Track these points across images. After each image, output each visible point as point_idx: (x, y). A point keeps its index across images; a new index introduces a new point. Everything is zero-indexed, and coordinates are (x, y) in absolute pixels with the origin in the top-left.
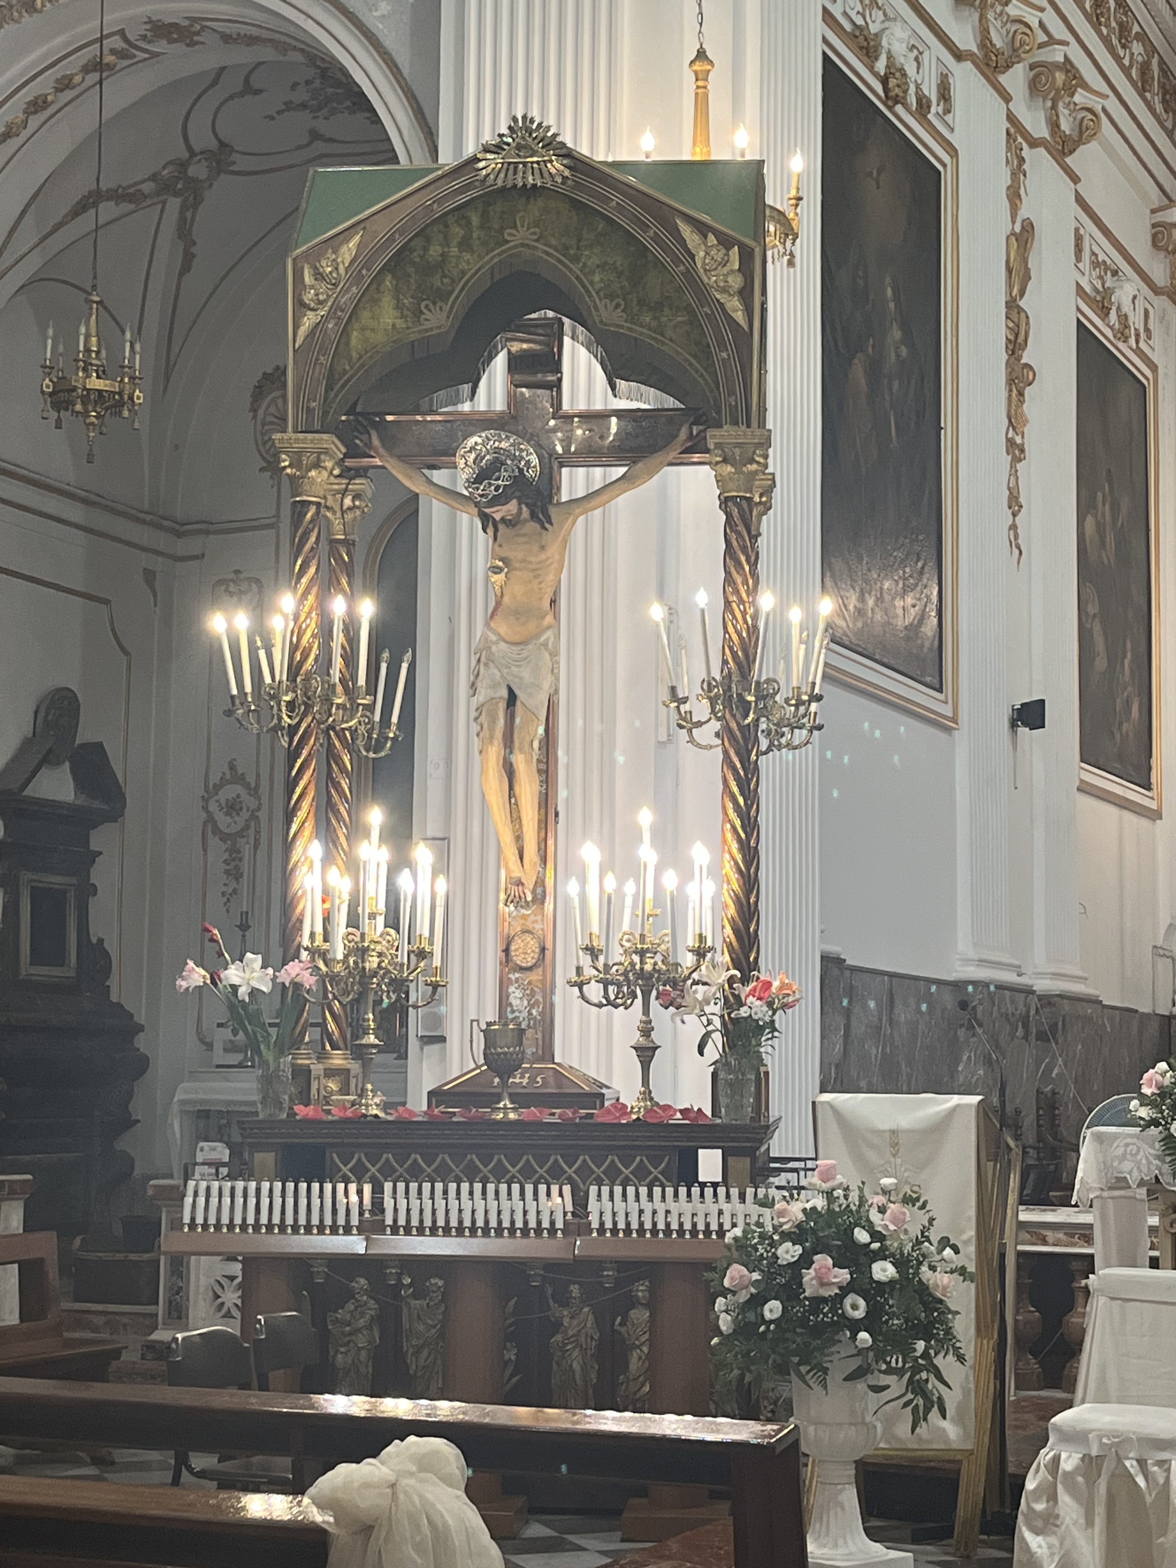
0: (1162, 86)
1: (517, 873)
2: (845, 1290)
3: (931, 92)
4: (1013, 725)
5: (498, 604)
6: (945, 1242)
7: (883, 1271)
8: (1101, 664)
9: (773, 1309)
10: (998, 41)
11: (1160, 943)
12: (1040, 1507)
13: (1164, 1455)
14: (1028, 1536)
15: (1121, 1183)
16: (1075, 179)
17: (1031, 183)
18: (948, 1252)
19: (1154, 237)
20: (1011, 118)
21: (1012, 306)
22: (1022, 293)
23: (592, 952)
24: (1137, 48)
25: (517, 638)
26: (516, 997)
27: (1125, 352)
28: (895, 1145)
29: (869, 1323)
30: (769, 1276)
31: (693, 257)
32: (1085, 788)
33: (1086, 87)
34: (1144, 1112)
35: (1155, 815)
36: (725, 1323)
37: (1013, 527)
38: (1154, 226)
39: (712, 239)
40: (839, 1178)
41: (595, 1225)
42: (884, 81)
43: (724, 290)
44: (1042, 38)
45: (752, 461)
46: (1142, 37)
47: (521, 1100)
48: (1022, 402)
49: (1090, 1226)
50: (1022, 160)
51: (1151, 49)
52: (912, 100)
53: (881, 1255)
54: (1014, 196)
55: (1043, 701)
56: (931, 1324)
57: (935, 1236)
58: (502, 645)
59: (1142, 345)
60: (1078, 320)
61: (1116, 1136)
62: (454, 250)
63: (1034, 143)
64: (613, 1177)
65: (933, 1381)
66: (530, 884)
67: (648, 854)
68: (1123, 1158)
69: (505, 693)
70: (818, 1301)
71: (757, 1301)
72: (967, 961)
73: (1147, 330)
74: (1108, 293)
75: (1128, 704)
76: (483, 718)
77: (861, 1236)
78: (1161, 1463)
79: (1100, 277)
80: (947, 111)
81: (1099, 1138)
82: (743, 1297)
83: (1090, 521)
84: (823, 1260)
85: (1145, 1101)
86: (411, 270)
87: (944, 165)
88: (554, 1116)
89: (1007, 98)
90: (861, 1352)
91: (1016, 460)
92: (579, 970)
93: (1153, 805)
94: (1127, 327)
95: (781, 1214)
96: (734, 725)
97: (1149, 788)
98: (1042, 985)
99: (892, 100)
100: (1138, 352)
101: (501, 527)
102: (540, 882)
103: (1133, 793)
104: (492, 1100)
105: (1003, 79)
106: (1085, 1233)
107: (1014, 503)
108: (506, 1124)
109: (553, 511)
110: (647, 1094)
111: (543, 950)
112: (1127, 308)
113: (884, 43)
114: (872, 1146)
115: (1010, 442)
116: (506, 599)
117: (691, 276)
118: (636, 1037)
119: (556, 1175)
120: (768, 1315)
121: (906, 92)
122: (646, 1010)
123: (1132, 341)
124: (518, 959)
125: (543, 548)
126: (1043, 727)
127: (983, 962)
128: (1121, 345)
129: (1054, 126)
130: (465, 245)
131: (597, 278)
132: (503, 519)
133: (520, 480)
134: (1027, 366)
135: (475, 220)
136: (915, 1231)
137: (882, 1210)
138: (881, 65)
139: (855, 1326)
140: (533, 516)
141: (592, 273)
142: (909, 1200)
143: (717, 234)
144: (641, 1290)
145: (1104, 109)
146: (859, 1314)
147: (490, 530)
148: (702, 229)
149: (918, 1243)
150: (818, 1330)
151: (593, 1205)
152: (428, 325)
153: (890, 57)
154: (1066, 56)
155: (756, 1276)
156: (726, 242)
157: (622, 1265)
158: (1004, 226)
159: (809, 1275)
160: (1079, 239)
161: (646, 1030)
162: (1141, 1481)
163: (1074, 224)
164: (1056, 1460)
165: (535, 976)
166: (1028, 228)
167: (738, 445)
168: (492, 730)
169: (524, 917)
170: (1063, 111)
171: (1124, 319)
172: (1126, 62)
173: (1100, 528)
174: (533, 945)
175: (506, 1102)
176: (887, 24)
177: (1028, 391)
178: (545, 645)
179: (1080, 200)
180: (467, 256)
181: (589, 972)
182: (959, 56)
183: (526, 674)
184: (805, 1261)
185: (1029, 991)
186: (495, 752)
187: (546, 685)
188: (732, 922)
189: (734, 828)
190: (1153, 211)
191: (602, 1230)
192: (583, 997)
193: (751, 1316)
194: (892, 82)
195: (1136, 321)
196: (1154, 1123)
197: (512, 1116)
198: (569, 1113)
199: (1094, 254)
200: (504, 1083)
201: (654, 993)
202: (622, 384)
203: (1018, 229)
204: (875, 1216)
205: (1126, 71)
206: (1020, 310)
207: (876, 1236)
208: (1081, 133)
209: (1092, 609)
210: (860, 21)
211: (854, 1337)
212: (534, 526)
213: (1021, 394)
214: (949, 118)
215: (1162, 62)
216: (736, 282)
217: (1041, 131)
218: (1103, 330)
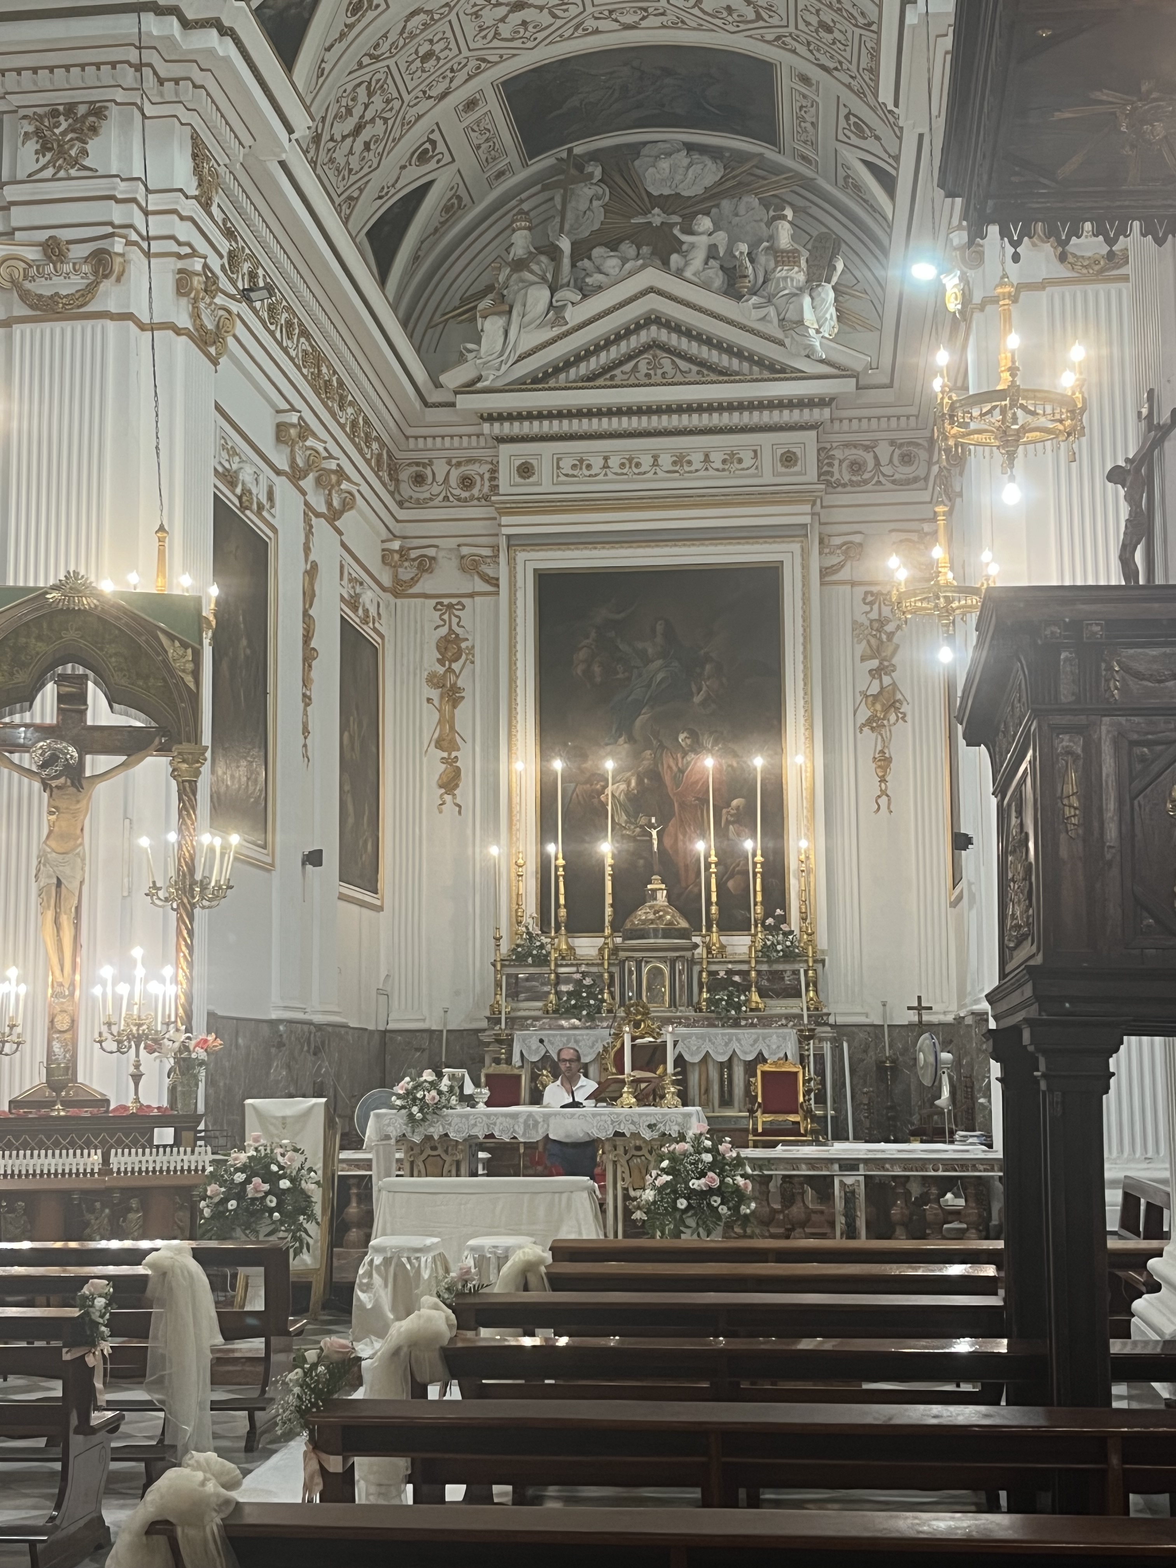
0: (389, 465)
1: (60, 980)
2: (267, 1193)
3: (264, 500)
4: (303, 864)
5: (50, 832)
6: (310, 1170)
7: (285, 1184)
8: (351, 820)
9: (232, 1204)
10: (300, 462)
11: (381, 987)
12: (365, 1281)
13: (418, 1255)
14: (359, 1293)
15: (387, 1137)
16: (340, 533)
17: (315, 540)
18: (312, 1174)
19: (383, 556)
20: (306, 504)
21: (306, 614)
22: (311, 606)
23: (109, 1024)
24: (375, 446)
25: (61, 850)
26: (57, 1047)
27: (367, 631)
28: (284, 1125)
29: (278, 1208)
30: (230, 1189)
31: (166, 652)
32: (342, 897)
33: (349, 479)
34: (399, 1103)
35: (380, 909)
36: (207, 1212)
37: (305, 746)
38: (383, 550)
39: (177, 644)
40: (262, 1141)
41: (115, 1170)
42: (240, 498)
43: (184, 671)
44: (326, 454)
45: (198, 762)
46: (378, 439)
47: (66, 1104)
48: (310, 671)
49: (370, 1160)
50: (311, 526)
51: (383, 445)
52: (255, 507)
53: (283, 1177)
54: (307, 549)
55: (321, 851)
56: (306, 1208)
57: (306, 1166)
58: (54, 854)
59: (377, 625)
60: (342, 617)
61: (385, 1114)
62: (33, 641)
63: (318, 515)
64: (119, 1143)
65: (304, 1235)
66: (67, 986)
67: (140, 972)
68: (388, 1125)
69: (55, 881)
70: (254, 1199)
71: (225, 1201)
72: (277, 1008)
73: (379, 614)
74: (357, 596)
75: (366, 842)
76: (43, 895)
77: (274, 1168)
78: (417, 1258)
79: (353, 587)
80: (272, 507)
81: (378, 1116)
82: (216, 1200)
83: (346, 734)
84: (257, 1180)
85: (399, 1096)
86: (7, 649)
87: (270, 538)
88: (86, 1112)
89: (304, 493)
90: (274, 1222)
91: (307, 705)
92: (100, 1034)
93: (378, 903)
94: (368, 617)
95: (236, 1159)
96: (185, 901)
97: (376, 893)
98: (318, 1018)
99: (243, 508)
100: (375, 630)
101: (55, 790)
102: (72, 984)
103: (368, 897)
104: (51, 1104)
105: (301, 483)
106: (367, 1164)
107: (306, 731)
108: (59, 1118)
109: (84, 783)
110: (137, 1100)
111: (73, 1021)
112: (368, 606)
113: (241, 477)
114: (272, 1124)
115: (304, 695)
116: (56, 829)
117: (166, 663)
118: (132, 1069)
119: (88, 1145)
120: (230, 1207)
121: (252, 504)
122: (137, 1055)
123: (371, 625)
124: (59, 1026)
125: (78, 802)
126: (321, 865)
127: (286, 1008)
128: (365, 627)
129: (329, 504)
130: (39, 638)
131: (113, 659)
132: (56, 786)
133: (67, 766)
134: (314, 649)
135: (45, 625)
136: (297, 1165)
137: (283, 1155)
138: (238, 491)
139: (271, 1211)
140: (73, 784)
141: (111, 657)
142: (296, 1150)
143: (180, 641)
144: (134, 1203)
145: (359, 491)
146: (273, 1205)
147: (48, 790)
148: (172, 638)
149: (299, 1170)
150: (252, 1214)
151: (112, 1159)
152: (16, 681)
153: (243, 484)
154: (338, 465)
155: (223, 1189)
156: (185, 645)
157: (124, 1190)
158: (302, 567)
159: (250, 1187)
160: (342, 567)
161: (137, 1066)
162: (408, 1267)
163: (339, 559)
164: (372, 1261)
165: (68, 1036)
166: (315, 566)
167: (190, 753)
168: (48, 901)
169: (63, 1003)
170: (335, 495)
171: (366, 611)
172: (368, 456)
173: (351, 738)
174: (67, 1019)
175: (59, 1106)
176: (241, 465)
177: (314, 663)
178: (78, 854)
179: (343, 545)
180: (39, 644)
181: (106, 1034)
182: (278, 473)
183: (67, 870)
184: (248, 1181)
185: (310, 1023)
186: (50, 914)
187: (79, 878)
188: (183, 1006)
189: (185, 956)
190: (383, 542)
191: (119, 1172)
192: (102, 1048)
193: (221, 1209)
194: (244, 499)
195: (373, 611)
196: (403, 1107)
197: (62, 1113)
198: (96, 1110)
199: (350, 574)
200: (58, 1095)
201: (142, 1045)
202: (115, 706)
203: (309, 567)
204: (280, 1159)
205: (368, 462)
206: (310, 617)
207: (281, 1167)
208: (344, 506)
209: (347, 788)
210: (227, 466)
211: (271, 1216)
212: (72, 790)
213: (310, 666)
214: (273, 511)
215: (389, 451)
216: (190, 666)
217: (323, 509)
218: (354, 619)
